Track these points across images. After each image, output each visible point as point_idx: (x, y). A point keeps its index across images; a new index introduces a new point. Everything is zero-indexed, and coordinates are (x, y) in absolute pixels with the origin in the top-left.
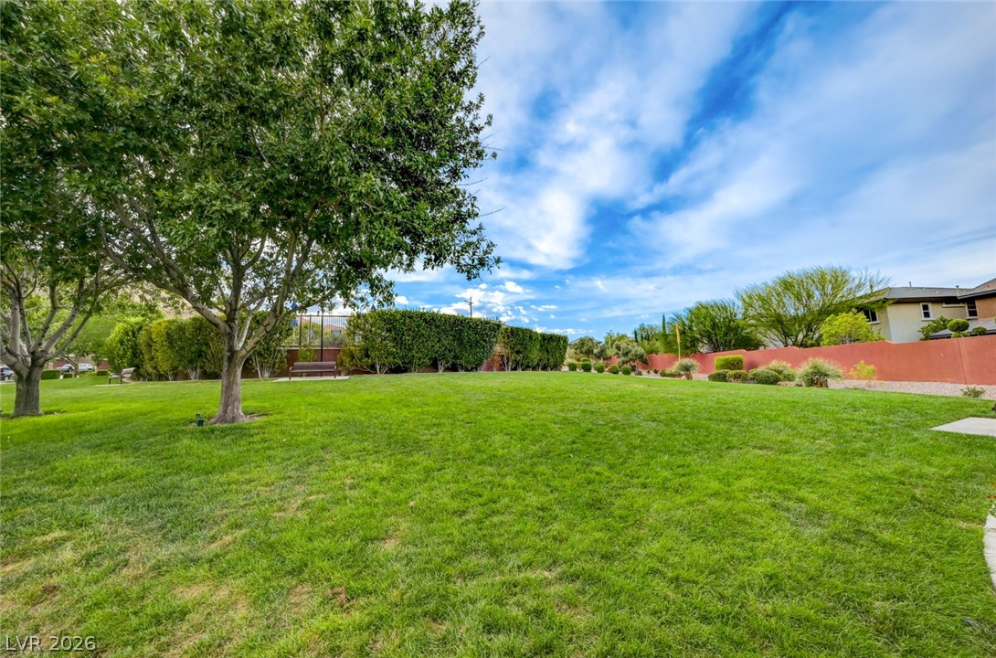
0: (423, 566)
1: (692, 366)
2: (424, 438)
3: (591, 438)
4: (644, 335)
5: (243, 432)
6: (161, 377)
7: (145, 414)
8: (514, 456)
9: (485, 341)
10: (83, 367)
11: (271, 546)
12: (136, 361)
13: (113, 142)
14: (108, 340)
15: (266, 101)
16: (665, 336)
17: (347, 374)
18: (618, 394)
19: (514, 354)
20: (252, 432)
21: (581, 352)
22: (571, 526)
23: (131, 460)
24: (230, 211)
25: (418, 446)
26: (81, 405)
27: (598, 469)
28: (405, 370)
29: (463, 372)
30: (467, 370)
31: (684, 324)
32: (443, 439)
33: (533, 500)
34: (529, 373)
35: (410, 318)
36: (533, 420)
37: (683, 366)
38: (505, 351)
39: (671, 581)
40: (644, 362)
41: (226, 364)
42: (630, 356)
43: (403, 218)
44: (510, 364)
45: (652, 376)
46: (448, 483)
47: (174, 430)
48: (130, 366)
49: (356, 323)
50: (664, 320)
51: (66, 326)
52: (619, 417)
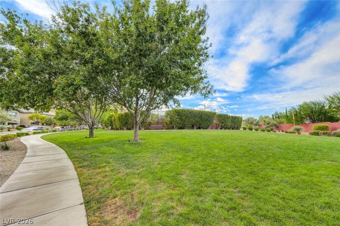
0: (194, 182)
1: (301, 129)
2: (191, 149)
3: (251, 152)
4: (278, 116)
5: (140, 144)
6: (117, 129)
7: (116, 139)
8: (222, 156)
9: (210, 119)
10: (100, 126)
11: (152, 172)
12: (112, 125)
13: (111, 68)
14: (105, 119)
15: (146, 51)
16: (287, 116)
17: (165, 129)
18: (264, 138)
19: (221, 123)
20: (142, 144)
21: (248, 123)
22: (243, 178)
23: (115, 149)
24: (138, 83)
25: (189, 151)
26: (101, 136)
27: (254, 162)
28: (183, 128)
29: (203, 130)
30: (204, 129)
31: (296, 111)
32: (197, 149)
33: (229, 169)
34: (227, 131)
35: (185, 111)
36: (229, 145)
37: (296, 129)
38: (217, 122)
39: (281, 198)
40: (277, 127)
41: (135, 125)
42: (270, 125)
43: (184, 80)
44: (220, 127)
45: (281, 132)
46: (200, 162)
47: (123, 143)
48: (110, 126)
49: (168, 114)
50: (286, 110)
51: (99, 115)
52: (264, 146)
